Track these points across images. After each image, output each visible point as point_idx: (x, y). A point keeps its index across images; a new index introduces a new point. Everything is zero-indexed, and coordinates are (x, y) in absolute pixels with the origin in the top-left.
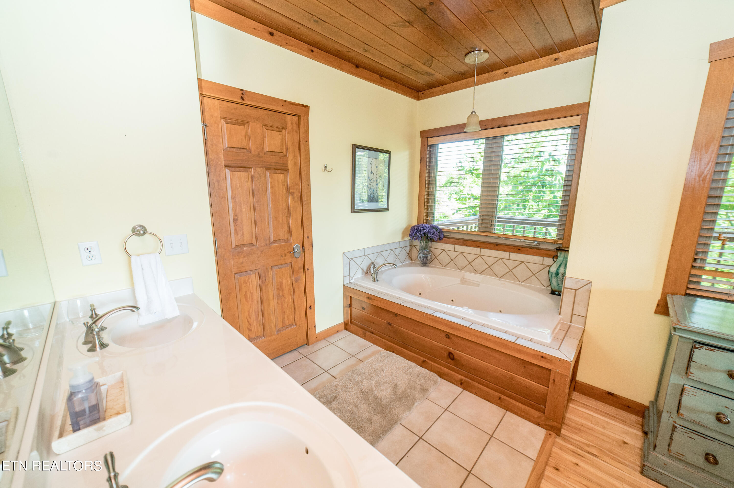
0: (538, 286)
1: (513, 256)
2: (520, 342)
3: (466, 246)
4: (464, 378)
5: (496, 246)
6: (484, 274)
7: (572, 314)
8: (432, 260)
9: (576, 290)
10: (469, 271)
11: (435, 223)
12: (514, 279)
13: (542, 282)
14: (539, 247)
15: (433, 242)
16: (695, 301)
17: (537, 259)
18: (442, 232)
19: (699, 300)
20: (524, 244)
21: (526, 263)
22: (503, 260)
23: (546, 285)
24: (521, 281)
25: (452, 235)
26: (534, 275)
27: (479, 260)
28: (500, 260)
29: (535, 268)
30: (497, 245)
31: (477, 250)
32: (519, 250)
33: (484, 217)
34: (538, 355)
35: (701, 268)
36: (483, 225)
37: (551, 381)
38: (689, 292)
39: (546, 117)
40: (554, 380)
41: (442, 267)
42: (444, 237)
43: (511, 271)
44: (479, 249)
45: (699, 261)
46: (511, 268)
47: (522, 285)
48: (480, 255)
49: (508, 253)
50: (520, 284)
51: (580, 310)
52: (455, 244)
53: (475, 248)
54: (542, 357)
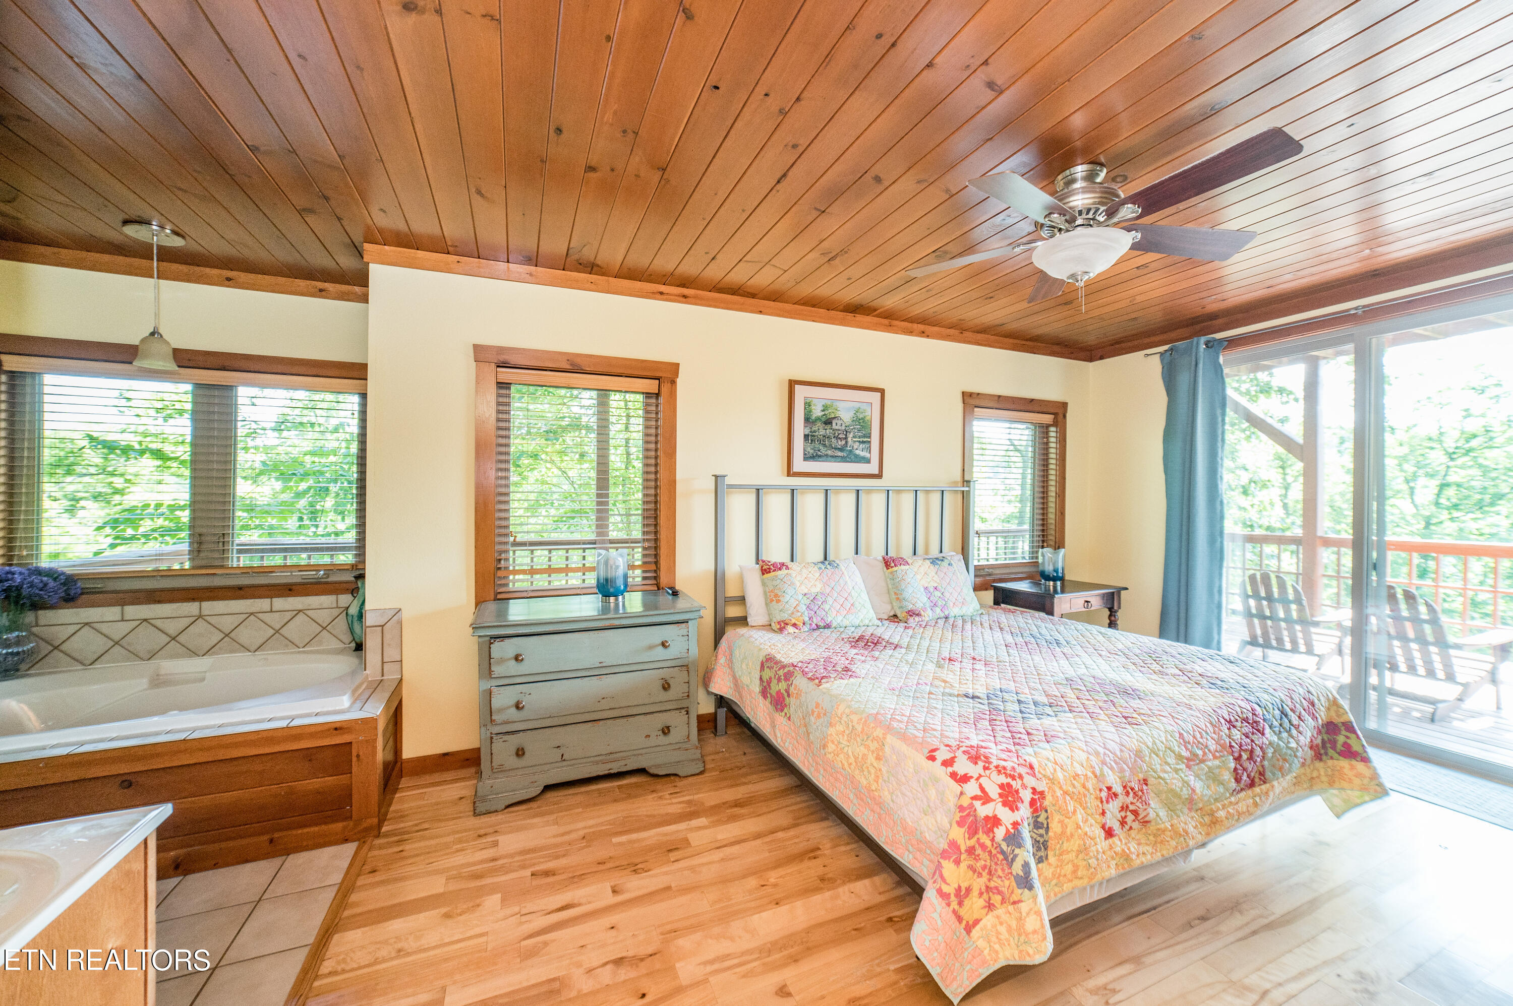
0: (335, 644)
1: (279, 603)
2: (297, 722)
3: (159, 602)
4: (181, 852)
5: (239, 592)
6: (214, 653)
7: (383, 663)
8: (40, 657)
9: (383, 626)
10: (174, 656)
11: (45, 563)
12: (287, 646)
13: (340, 637)
14: (329, 580)
15: (40, 612)
16: (508, 603)
17: (326, 600)
18: (75, 582)
19: (511, 601)
20: (299, 580)
21: (308, 612)
22: (260, 615)
23: (347, 641)
24: (301, 645)
25: (111, 586)
26: (324, 628)
27: (201, 625)
28: (252, 617)
29: (324, 617)
30: (240, 588)
31: (192, 608)
32: (290, 590)
33: (203, 538)
34: (329, 730)
35: (506, 568)
36: (202, 555)
37: (354, 759)
38: (499, 596)
39: (314, 371)
40: (358, 756)
41: (81, 667)
42: (82, 594)
43: (277, 632)
44: (197, 604)
45: (502, 562)
46: (277, 627)
47: (304, 652)
48: (200, 616)
49: (269, 600)
50: (299, 652)
51: (391, 654)
52: (123, 603)
53: (185, 604)
54: (336, 729)
